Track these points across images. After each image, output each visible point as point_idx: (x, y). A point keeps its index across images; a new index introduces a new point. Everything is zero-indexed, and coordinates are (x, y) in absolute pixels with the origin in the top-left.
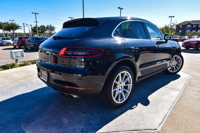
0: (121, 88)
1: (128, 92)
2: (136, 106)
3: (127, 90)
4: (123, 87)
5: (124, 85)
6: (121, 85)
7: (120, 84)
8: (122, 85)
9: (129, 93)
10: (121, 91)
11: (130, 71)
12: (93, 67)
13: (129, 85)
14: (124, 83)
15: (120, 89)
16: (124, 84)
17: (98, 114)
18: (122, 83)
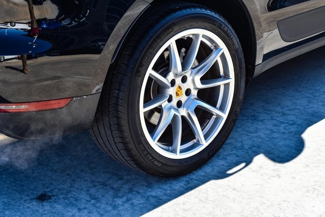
0: (184, 98)
1: (218, 115)
2: (243, 165)
3: (214, 105)
4: (194, 93)
5: (200, 86)
6: (185, 87)
7: (178, 81)
8: (189, 85)
9: (225, 116)
10: (183, 112)
11: (220, 27)
12: (65, 23)
13: (221, 83)
14: (198, 78)
15: (179, 104)
16: (195, 82)
17: (93, 201)
18: (189, 79)
